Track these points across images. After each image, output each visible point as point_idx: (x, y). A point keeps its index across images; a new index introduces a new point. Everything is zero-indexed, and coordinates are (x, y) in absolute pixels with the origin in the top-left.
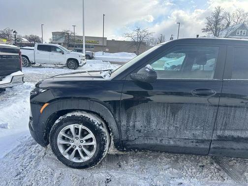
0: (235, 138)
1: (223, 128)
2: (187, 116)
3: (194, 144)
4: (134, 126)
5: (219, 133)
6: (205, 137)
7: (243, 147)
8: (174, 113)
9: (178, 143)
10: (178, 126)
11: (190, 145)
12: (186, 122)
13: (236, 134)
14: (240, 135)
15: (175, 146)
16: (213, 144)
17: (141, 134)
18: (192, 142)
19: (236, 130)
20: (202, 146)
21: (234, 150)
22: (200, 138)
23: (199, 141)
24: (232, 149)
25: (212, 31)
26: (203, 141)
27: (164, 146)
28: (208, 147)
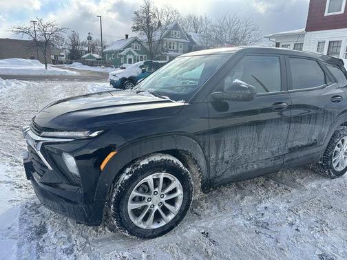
0: (300, 147)
4: (223, 158)
5: (290, 145)
6: (280, 153)
7: (304, 154)
8: (259, 134)
10: (261, 146)
16: (286, 158)
17: (229, 165)
21: (299, 159)
22: (277, 155)
23: (276, 158)
25: (145, 30)
26: (279, 157)
27: (249, 173)
28: (282, 162)
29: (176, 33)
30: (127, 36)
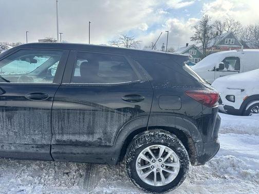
0: (73, 142)
1: (60, 132)
2: (23, 121)
3: (35, 149)
5: (58, 137)
6: (44, 142)
7: (82, 152)
8: (10, 118)
9: (19, 149)
10: (17, 131)
11: (31, 150)
12: (23, 126)
13: (74, 138)
14: (78, 139)
15: (16, 152)
16: (53, 149)
18: (33, 147)
19: (74, 134)
20: (43, 151)
21: (75, 154)
22: (39, 143)
23: (39, 146)
24: (72, 153)
25: (201, 39)
26: (43, 146)
27: (6, 152)
28: (49, 152)
29: (230, 41)
30: (187, 44)
